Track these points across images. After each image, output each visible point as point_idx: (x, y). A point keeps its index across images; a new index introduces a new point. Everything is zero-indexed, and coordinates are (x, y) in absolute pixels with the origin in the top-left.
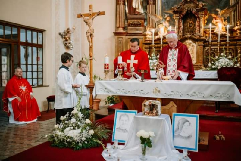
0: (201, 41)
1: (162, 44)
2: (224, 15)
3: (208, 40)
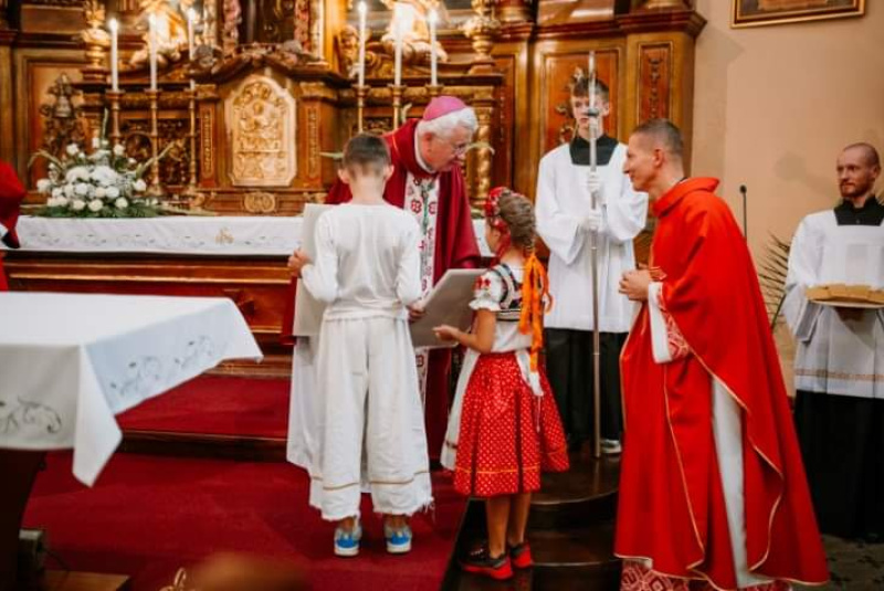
0: (311, 82)
3: (357, 76)
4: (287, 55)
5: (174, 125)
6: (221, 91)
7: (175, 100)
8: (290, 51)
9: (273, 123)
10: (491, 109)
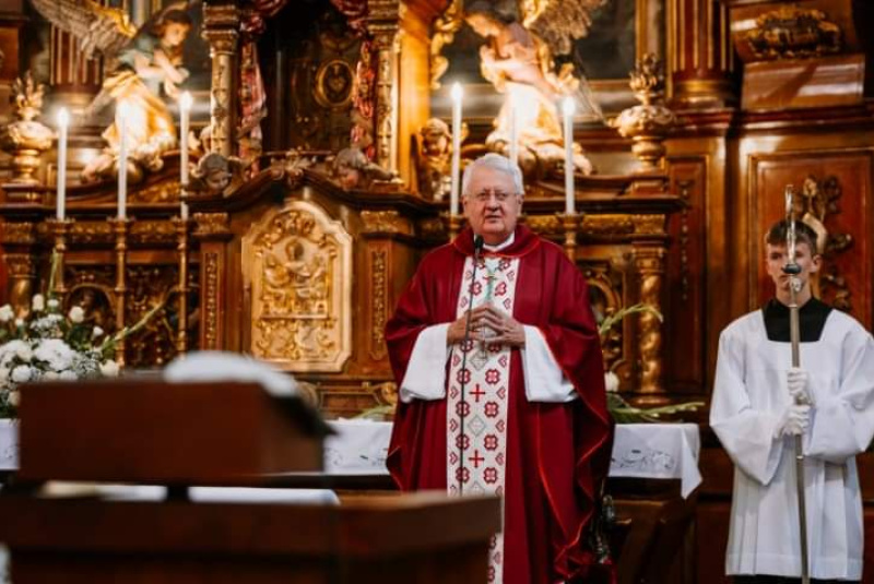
0: (378, 210)
1: (122, 215)
2: (553, 26)
3: (447, 196)
4: (342, 170)
5: (146, 273)
6: (234, 223)
7: (153, 235)
8: (349, 165)
9: (317, 274)
10: (660, 251)
